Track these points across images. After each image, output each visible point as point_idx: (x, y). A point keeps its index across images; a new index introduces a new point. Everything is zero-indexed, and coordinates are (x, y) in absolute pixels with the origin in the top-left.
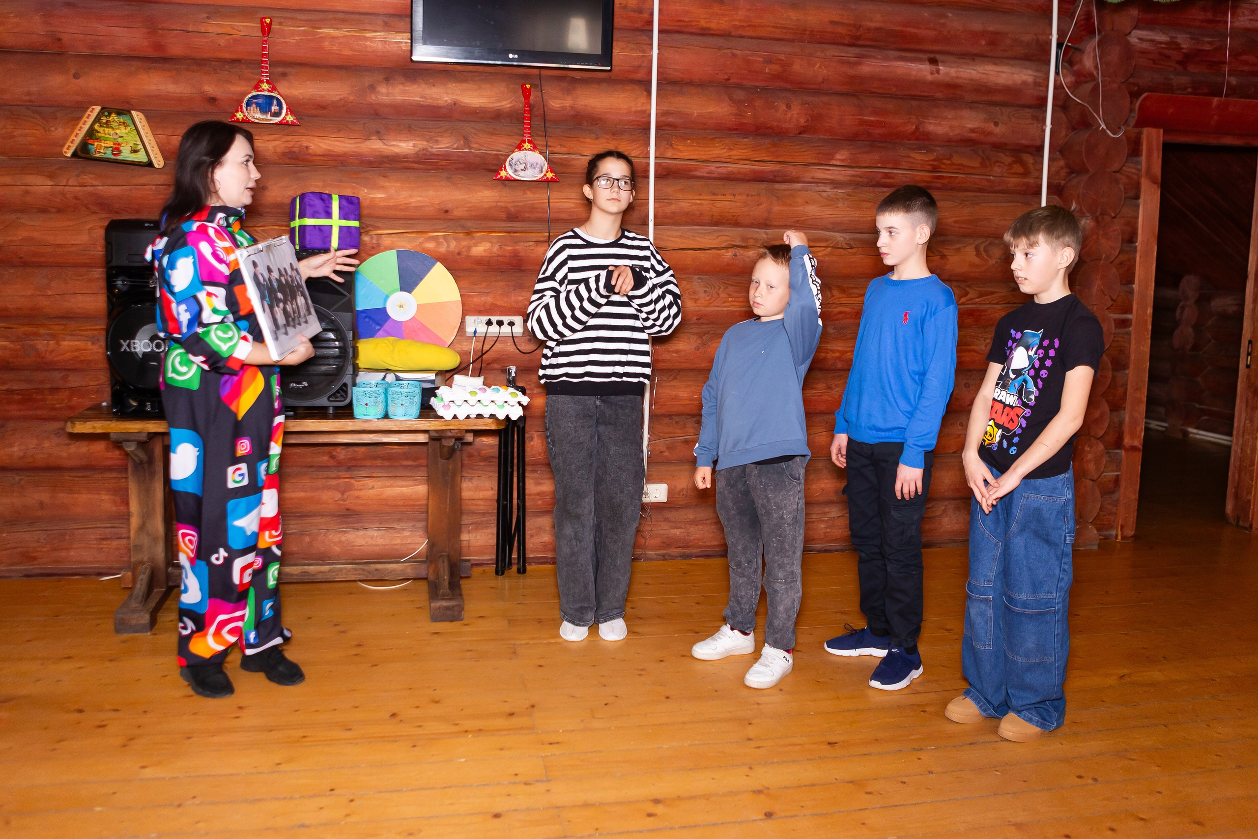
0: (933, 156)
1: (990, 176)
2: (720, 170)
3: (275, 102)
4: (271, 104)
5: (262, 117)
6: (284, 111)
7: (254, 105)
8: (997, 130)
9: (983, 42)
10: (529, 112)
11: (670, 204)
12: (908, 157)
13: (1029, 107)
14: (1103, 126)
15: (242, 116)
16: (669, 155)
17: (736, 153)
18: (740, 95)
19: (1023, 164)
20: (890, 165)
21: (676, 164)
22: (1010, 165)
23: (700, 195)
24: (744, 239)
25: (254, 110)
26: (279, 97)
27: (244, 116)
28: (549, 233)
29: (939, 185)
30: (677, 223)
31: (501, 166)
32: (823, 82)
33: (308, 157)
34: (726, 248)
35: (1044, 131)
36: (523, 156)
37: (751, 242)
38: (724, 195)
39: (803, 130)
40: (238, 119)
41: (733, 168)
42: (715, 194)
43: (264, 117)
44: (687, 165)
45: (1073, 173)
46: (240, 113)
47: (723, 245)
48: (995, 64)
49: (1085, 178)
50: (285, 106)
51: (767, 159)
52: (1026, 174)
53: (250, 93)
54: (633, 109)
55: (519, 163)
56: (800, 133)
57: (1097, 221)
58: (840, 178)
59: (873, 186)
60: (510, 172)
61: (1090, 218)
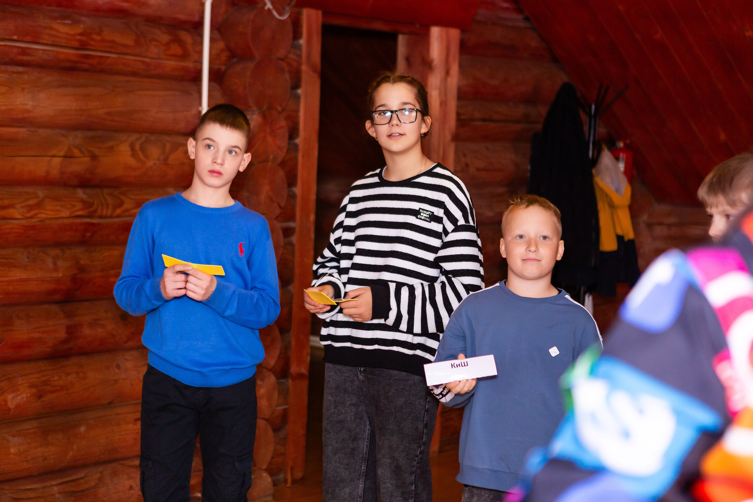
0: (79, 29)
1: (145, 57)
12: (51, 28)
14: (269, 6)
19: (181, 43)
20: (29, 38)
22: (167, 44)
29: (86, 66)
35: (202, 5)
45: (233, 57)
49: (251, 65)
52: (184, 56)
57: (264, 116)
61: (257, 112)
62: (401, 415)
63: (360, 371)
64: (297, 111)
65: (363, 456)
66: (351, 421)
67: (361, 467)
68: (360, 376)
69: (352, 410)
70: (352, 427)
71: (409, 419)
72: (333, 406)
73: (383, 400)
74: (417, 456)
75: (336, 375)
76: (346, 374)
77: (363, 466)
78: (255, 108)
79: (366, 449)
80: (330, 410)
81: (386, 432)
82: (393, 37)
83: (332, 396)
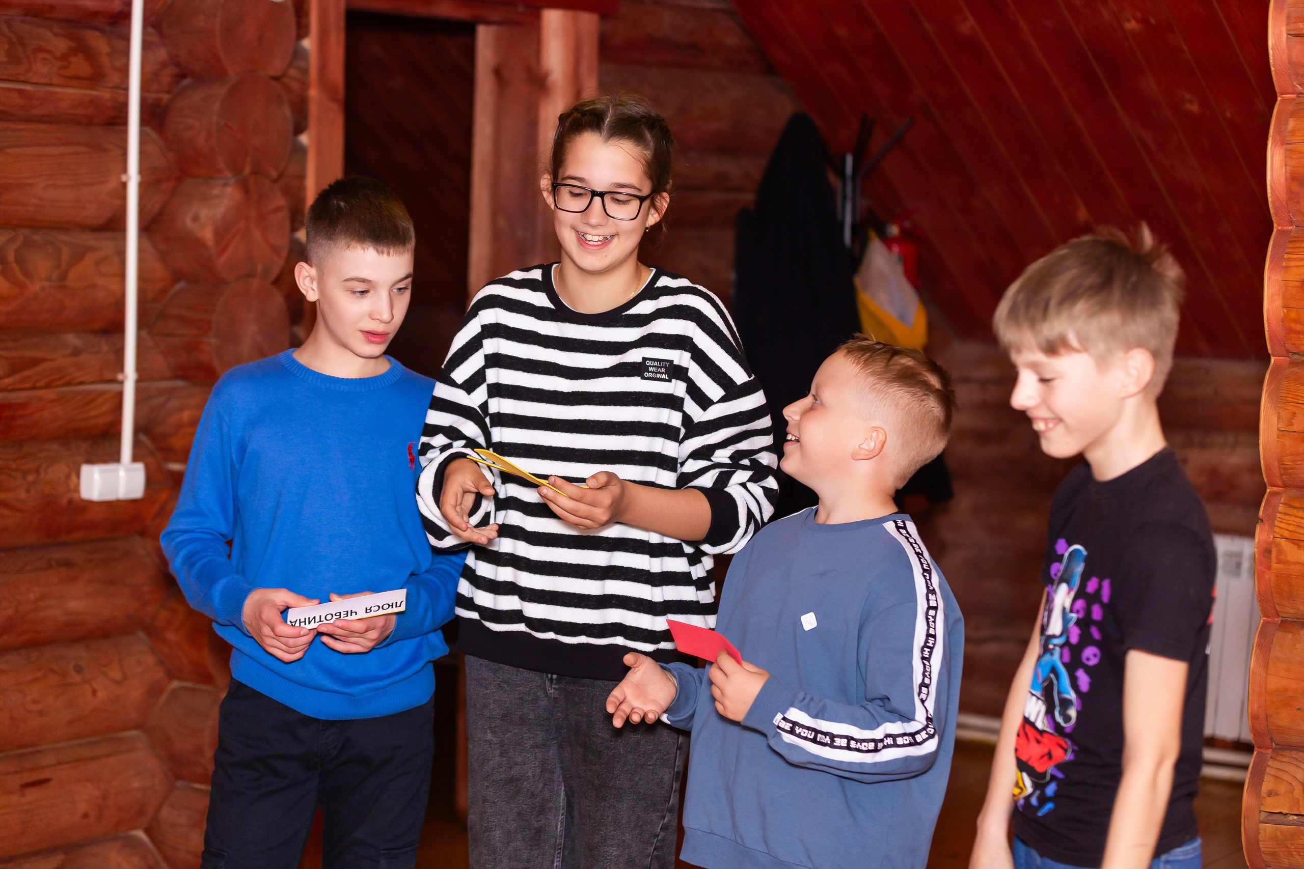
22: (64, 57)
45: (183, 76)
49: (220, 91)
57: (245, 188)
61: (232, 181)
62: (635, 757)
63: (551, 680)
64: (302, 177)
65: (556, 842)
66: (534, 776)
67: (553, 862)
68: (549, 690)
69: (536, 757)
70: (537, 787)
71: (649, 765)
72: (497, 753)
73: (600, 732)
74: (656, 836)
75: (500, 692)
76: (521, 688)
77: (555, 861)
78: (228, 174)
79: (560, 828)
80: (491, 760)
81: (607, 793)
82: (467, 30)
83: (494, 732)
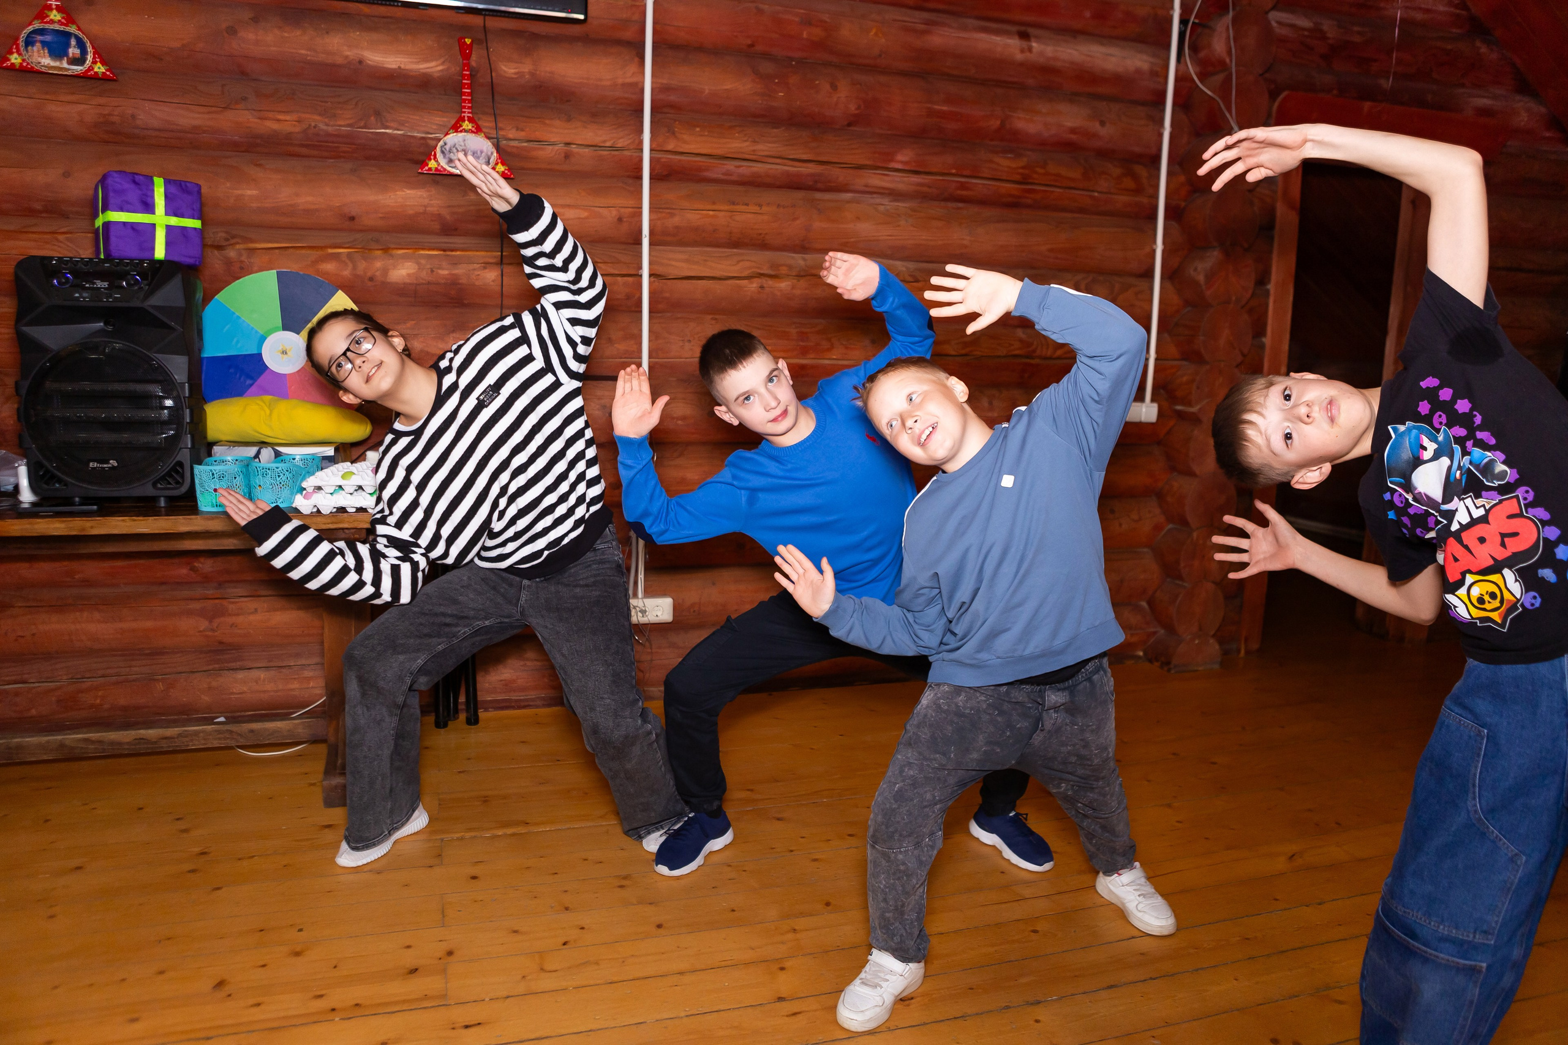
0: (1023, 162)
1: (1093, 191)
2: (740, 170)
3: (73, 42)
4: (68, 45)
5: (53, 64)
6: (90, 58)
7: (38, 44)
8: (1106, 131)
9: (1088, 14)
10: (470, 77)
11: (672, 215)
12: (992, 162)
13: (1143, 104)
15: (19, 60)
16: (671, 146)
17: (764, 148)
18: (767, 67)
19: (1135, 177)
20: (968, 173)
21: (680, 160)
22: (1119, 178)
23: (714, 203)
24: (774, 266)
25: (38, 51)
26: (80, 35)
27: (24, 60)
28: (502, 252)
29: (1029, 201)
30: (682, 243)
31: (429, 152)
32: (880, 56)
33: (137, 131)
34: (748, 278)
35: (1161, 135)
36: (461, 140)
37: (784, 270)
38: (747, 205)
39: (853, 121)
40: (13, 64)
41: (758, 168)
42: (733, 204)
43: (57, 64)
44: (696, 161)
45: (1196, 192)
46: (15, 55)
47: (745, 273)
48: (1102, 44)
50: (90, 49)
51: (805, 157)
52: (1138, 190)
53: (30, 24)
54: (620, 81)
55: (455, 151)
56: (849, 125)
57: (1226, 252)
58: (901, 187)
59: (946, 200)
60: (443, 162)
61: (1218, 249)
78: (1215, 245)
